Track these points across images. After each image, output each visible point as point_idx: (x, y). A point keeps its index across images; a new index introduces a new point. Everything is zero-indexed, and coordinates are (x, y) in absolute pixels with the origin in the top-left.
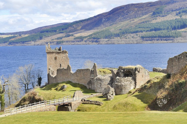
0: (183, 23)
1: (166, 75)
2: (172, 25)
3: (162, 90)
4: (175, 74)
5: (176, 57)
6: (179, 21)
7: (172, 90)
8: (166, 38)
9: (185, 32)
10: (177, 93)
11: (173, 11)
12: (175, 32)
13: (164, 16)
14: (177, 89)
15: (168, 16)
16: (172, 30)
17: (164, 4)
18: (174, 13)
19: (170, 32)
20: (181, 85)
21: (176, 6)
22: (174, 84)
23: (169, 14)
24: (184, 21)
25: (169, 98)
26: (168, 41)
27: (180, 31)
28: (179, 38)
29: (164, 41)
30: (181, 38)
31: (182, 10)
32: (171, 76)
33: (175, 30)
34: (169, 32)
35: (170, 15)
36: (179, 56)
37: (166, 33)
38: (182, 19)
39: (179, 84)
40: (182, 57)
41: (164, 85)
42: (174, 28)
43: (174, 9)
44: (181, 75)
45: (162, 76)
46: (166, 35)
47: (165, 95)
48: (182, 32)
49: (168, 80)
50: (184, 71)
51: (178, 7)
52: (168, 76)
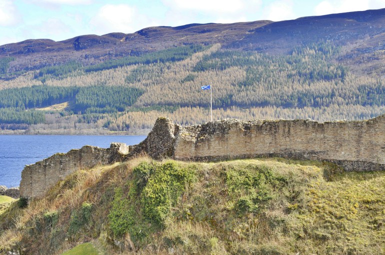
0: (48, 94)
1: (17, 201)
2: (26, 99)
3: (9, 233)
4: (36, 199)
5: (39, 164)
6: (40, 92)
7: (30, 232)
8: (12, 125)
9: (51, 113)
10: (40, 238)
11: (27, 69)
12: (31, 112)
13: (9, 79)
14: (40, 229)
15: (18, 80)
16: (25, 108)
17: (10, 55)
18: (31, 74)
19: (22, 113)
20: (49, 221)
21: (35, 60)
22: (34, 220)
23: (20, 75)
24: (50, 90)
25: (24, 249)
26: (16, 131)
27: (43, 112)
28: (39, 125)
29: (8, 130)
30: (42, 125)
31: (45, 68)
32: (29, 203)
33: (32, 109)
34: (18, 113)
35: (21, 78)
36: (46, 163)
37: (13, 114)
38: (46, 87)
39: (45, 220)
40: (52, 165)
41: (14, 222)
42: (30, 105)
43: (30, 66)
44: (50, 201)
45: (10, 202)
46: (12, 118)
47: (16, 244)
48: (46, 113)
49: (23, 211)
50: (55, 192)
51: (39, 62)
52: (23, 204)
